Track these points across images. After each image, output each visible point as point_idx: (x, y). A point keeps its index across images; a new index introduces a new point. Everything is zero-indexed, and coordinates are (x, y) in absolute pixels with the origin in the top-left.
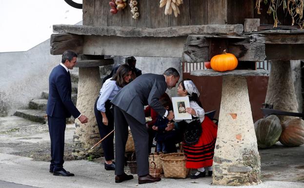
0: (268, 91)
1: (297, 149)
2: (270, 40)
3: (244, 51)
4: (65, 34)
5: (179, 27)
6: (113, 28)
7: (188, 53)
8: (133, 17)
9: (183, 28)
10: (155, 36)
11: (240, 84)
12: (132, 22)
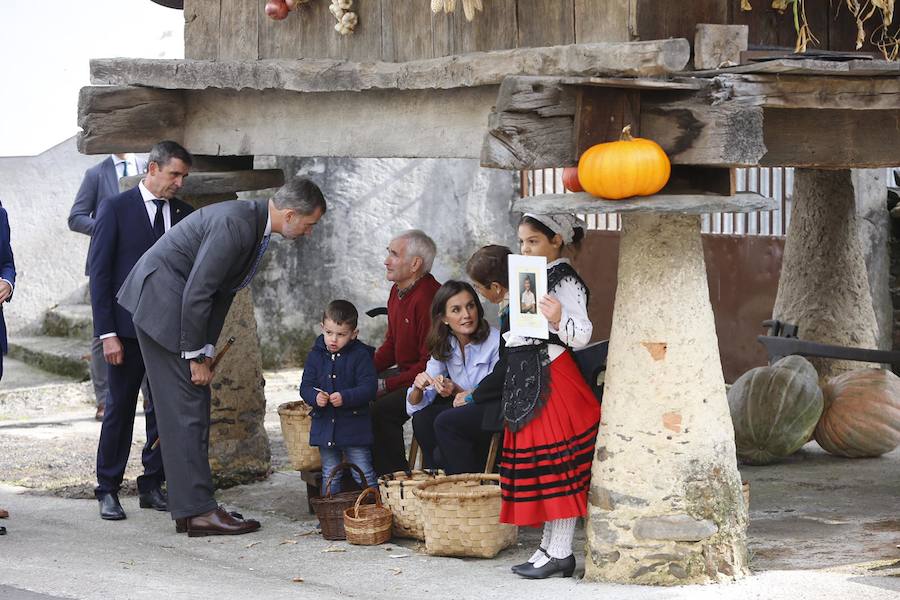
0: (781, 281)
1: (872, 467)
2: (782, 95)
3: (692, 129)
4: (126, 87)
5: (482, 54)
6: (272, 64)
7: (501, 135)
8: (338, 27)
9: (493, 58)
10: (402, 88)
11: (678, 244)
12: (334, 45)
